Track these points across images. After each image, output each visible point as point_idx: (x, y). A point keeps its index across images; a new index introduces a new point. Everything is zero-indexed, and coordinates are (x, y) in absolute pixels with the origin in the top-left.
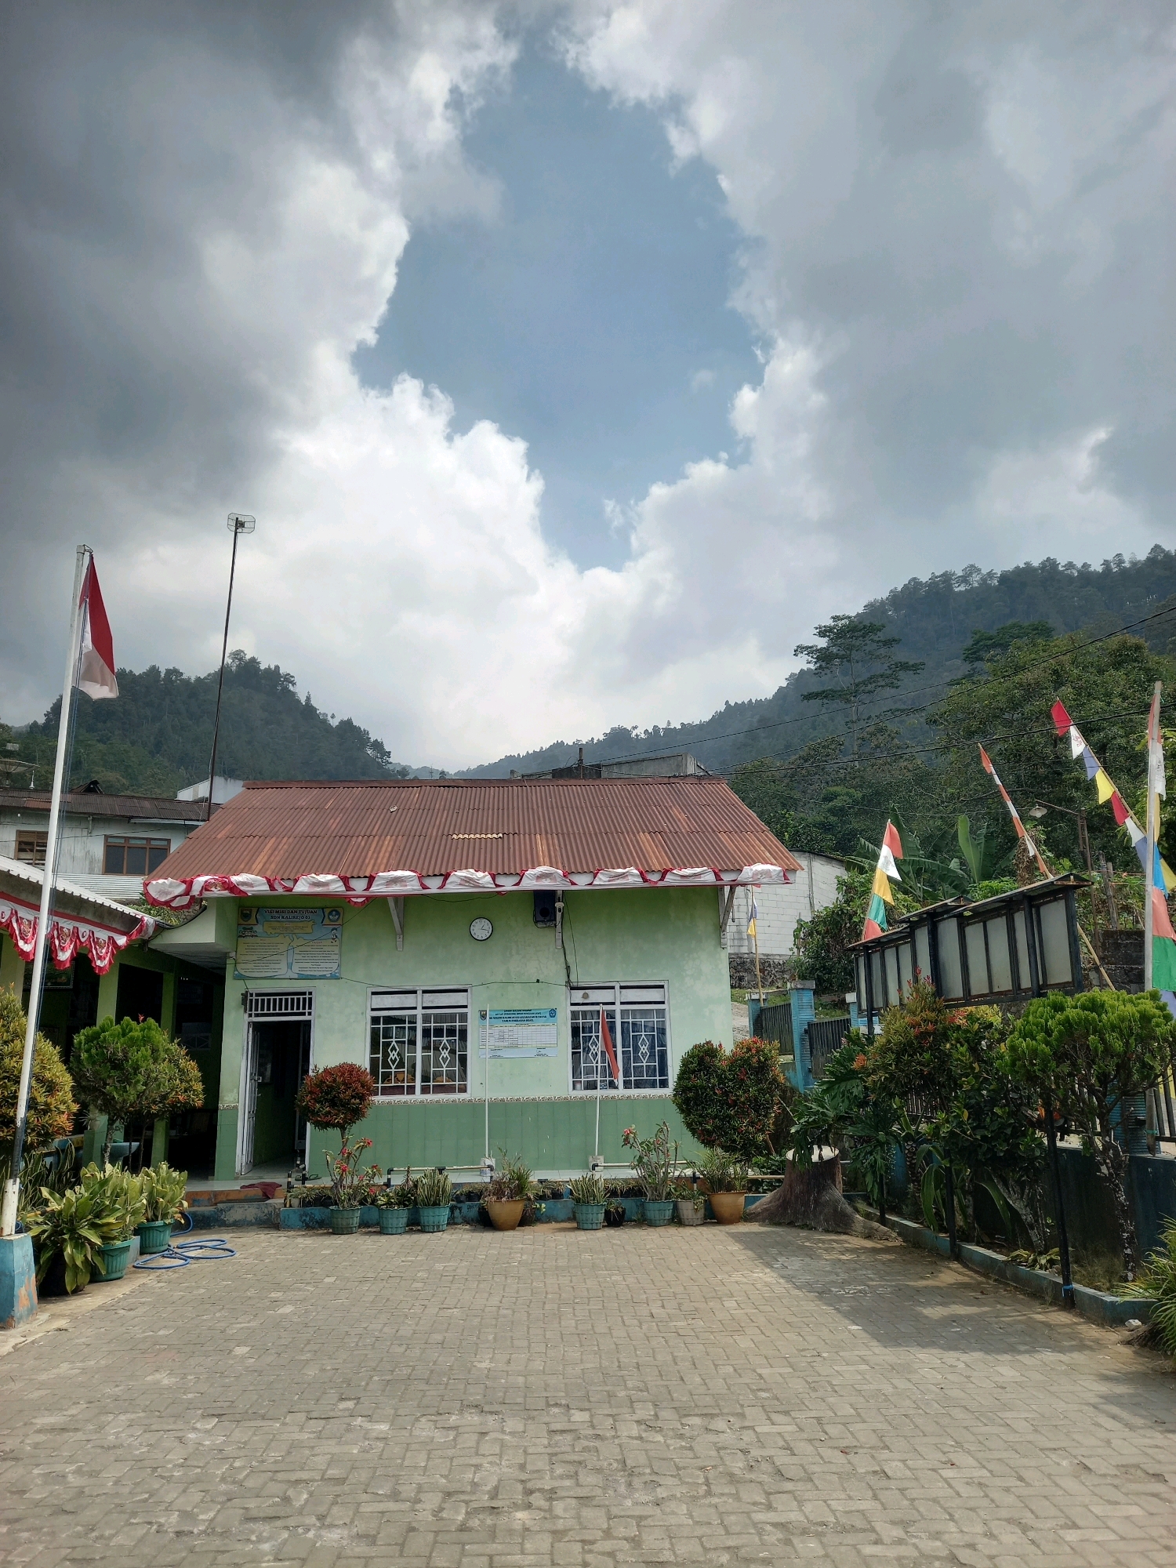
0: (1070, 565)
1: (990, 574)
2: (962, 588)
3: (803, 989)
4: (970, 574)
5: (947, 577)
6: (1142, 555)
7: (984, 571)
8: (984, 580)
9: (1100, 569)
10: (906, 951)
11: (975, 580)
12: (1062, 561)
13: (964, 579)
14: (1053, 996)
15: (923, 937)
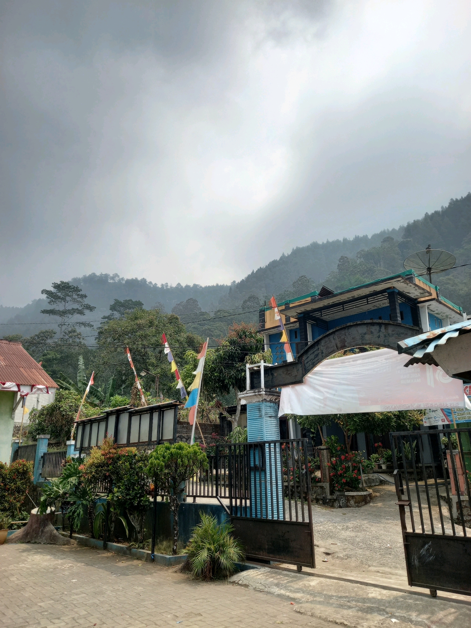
0: (151, 283)
1: (123, 279)
2: (111, 281)
3: (44, 438)
4: (115, 277)
5: (106, 276)
6: (174, 285)
7: (121, 277)
8: (120, 280)
9: (160, 286)
10: (103, 425)
11: (117, 279)
12: (148, 280)
13: (113, 278)
14: (167, 444)
15: (112, 420)
